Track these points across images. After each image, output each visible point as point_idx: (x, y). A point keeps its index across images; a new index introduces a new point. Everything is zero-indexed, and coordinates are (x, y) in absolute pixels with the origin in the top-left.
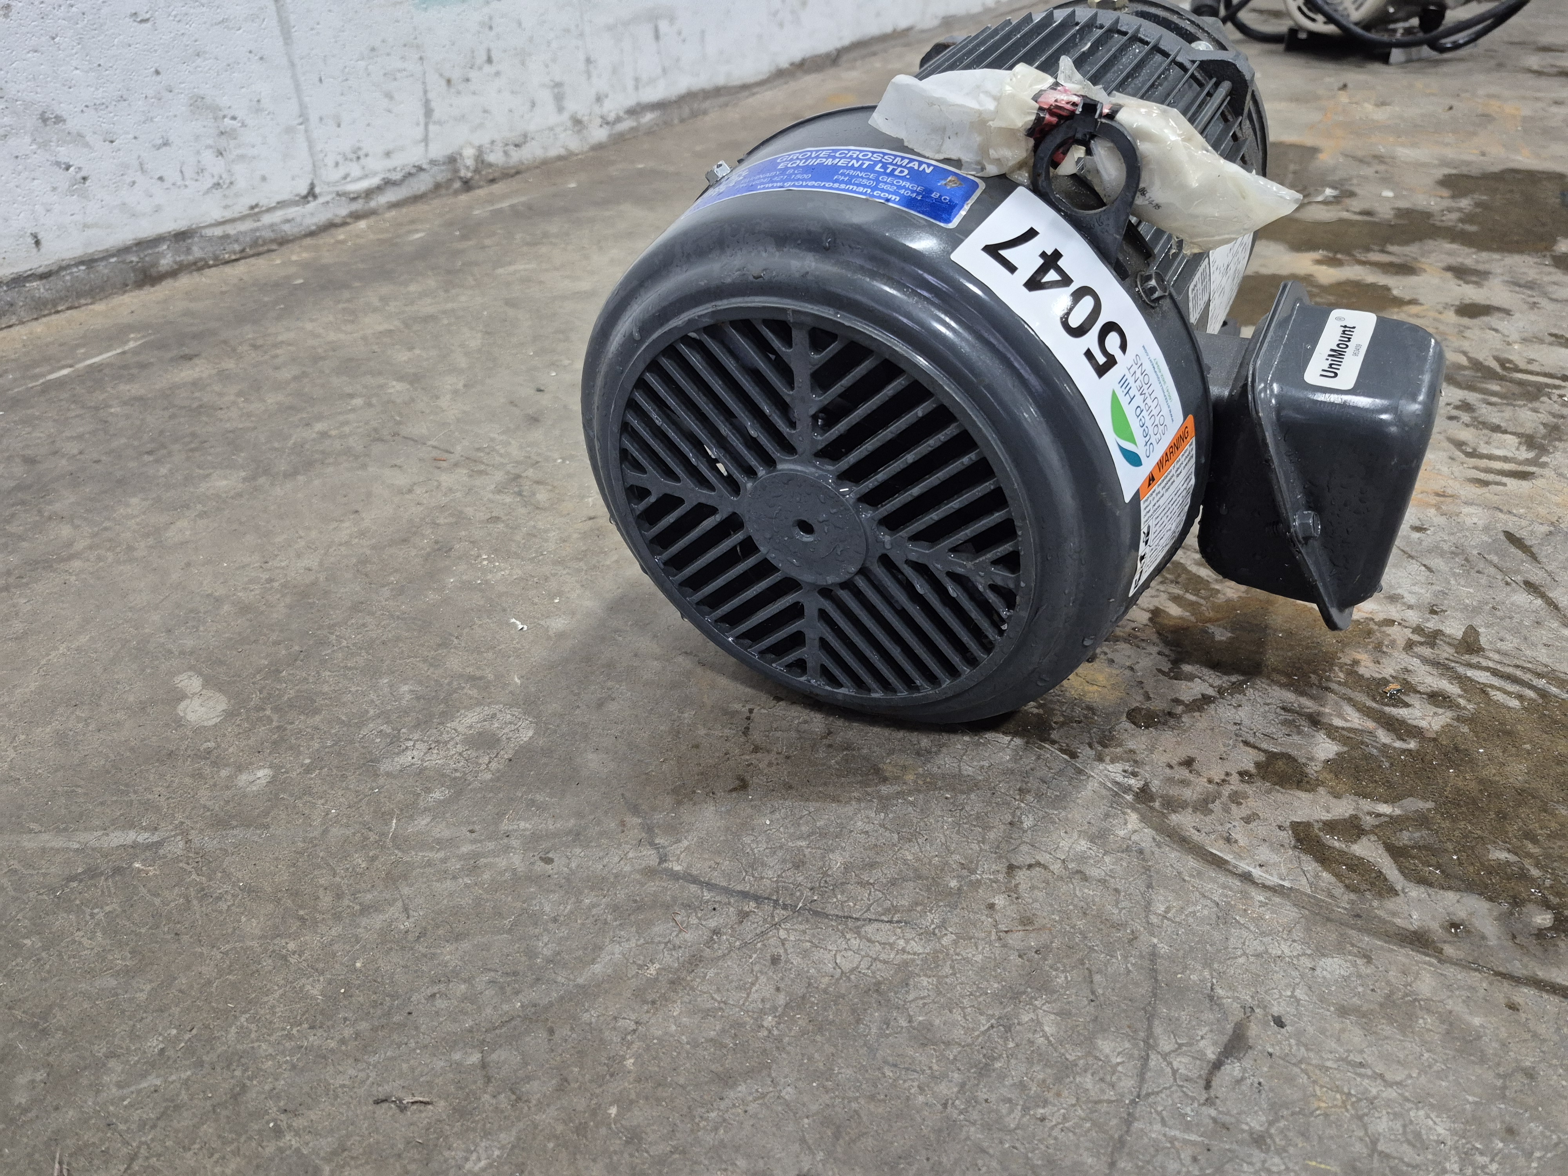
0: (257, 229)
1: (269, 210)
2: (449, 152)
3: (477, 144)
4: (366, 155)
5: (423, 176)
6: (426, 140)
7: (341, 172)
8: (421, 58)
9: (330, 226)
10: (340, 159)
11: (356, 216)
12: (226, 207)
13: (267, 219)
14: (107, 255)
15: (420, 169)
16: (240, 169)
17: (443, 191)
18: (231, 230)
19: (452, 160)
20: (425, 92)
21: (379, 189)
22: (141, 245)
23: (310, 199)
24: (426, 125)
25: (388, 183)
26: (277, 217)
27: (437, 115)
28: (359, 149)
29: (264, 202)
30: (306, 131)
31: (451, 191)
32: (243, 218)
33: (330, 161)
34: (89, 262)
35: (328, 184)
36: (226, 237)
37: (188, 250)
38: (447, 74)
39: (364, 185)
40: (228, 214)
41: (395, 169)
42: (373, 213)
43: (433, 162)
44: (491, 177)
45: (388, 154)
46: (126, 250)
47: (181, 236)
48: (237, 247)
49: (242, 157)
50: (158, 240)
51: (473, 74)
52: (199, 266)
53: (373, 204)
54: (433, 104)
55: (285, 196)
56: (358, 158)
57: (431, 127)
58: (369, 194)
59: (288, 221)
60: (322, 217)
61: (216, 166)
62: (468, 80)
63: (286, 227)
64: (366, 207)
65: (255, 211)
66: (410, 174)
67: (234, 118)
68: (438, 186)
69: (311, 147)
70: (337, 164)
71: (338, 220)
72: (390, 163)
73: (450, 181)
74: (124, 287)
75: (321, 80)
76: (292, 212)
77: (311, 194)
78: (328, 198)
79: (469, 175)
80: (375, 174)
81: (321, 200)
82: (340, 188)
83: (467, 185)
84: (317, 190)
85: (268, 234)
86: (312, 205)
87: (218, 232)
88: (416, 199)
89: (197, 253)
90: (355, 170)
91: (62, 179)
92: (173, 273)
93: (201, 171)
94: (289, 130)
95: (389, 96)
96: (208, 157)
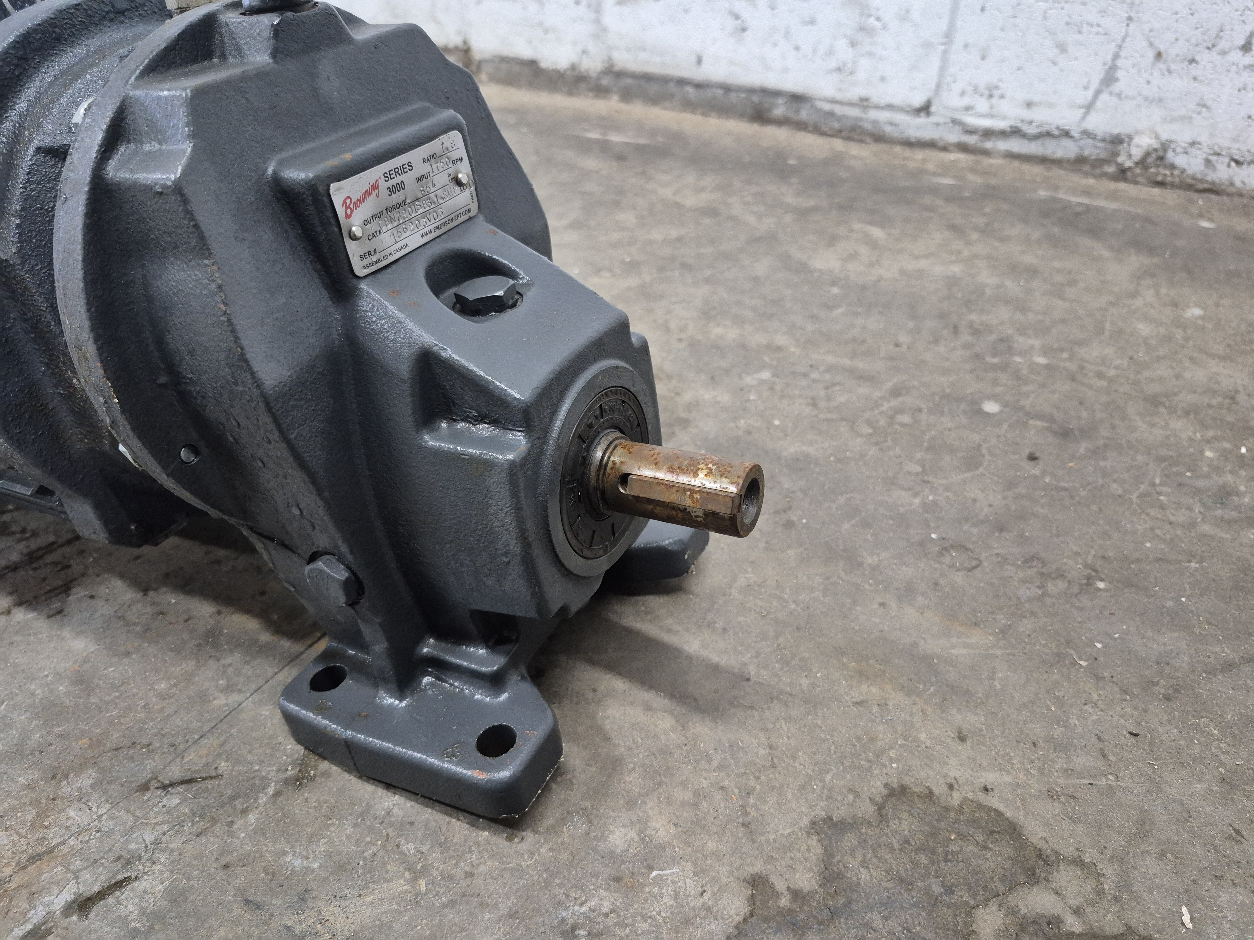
0: (861, 119)
1: (877, 107)
2: (1116, 131)
3: (1164, 137)
4: (1002, 97)
5: (1065, 142)
6: (1089, 108)
7: (966, 101)
8: (1130, 19)
9: (931, 145)
10: (969, 89)
11: (963, 148)
12: (840, 90)
13: (873, 114)
14: (739, 89)
15: (1066, 134)
16: (865, 64)
17: (1087, 168)
18: (839, 110)
19: (1117, 141)
20: (1116, 56)
21: (1002, 134)
22: (765, 92)
23: (922, 114)
24: (1098, 93)
25: (1015, 132)
26: (883, 116)
27: (1117, 87)
28: (997, 87)
29: (875, 99)
30: (945, 52)
31: (1097, 172)
32: (851, 104)
33: (957, 88)
34: (727, 88)
35: (946, 107)
36: (831, 114)
37: (797, 111)
38: (1162, 47)
39: (987, 123)
40: (838, 96)
41: (1031, 123)
42: (986, 153)
43: (1086, 133)
44: (1159, 178)
45: (1029, 105)
46: (751, 91)
47: (797, 99)
48: (836, 125)
49: (871, 54)
50: (777, 93)
51: (1204, 57)
52: (801, 126)
53: (988, 145)
54: (1119, 74)
55: (897, 101)
56: (991, 96)
57: (1104, 97)
58: (988, 134)
59: (891, 124)
60: (928, 134)
61: (844, 53)
62: (1192, 61)
63: (888, 129)
64: (980, 145)
65: (864, 103)
66: (1049, 134)
67: (878, 19)
68: (1080, 160)
69: (943, 68)
70: (963, 93)
71: (941, 144)
72: (1026, 114)
73: (1102, 162)
74: (741, 116)
75: (983, 9)
76: (900, 118)
77: (925, 109)
78: (941, 120)
79: (1128, 164)
80: (1004, 118)
81: (932, 119)
82: (958, 116)
83: (1122, 174)
84: (933, 109)
85: (868, 126)
86: (922, 120)
87: (827, 107)
88: (1044, 160)
89: (804, 114)
90: (982, 105)
91: (731, 23)
92: (781, 122)
93: (830, 52)
94: (927, 45)
95: (1062, 48)
96: (842, 45)
